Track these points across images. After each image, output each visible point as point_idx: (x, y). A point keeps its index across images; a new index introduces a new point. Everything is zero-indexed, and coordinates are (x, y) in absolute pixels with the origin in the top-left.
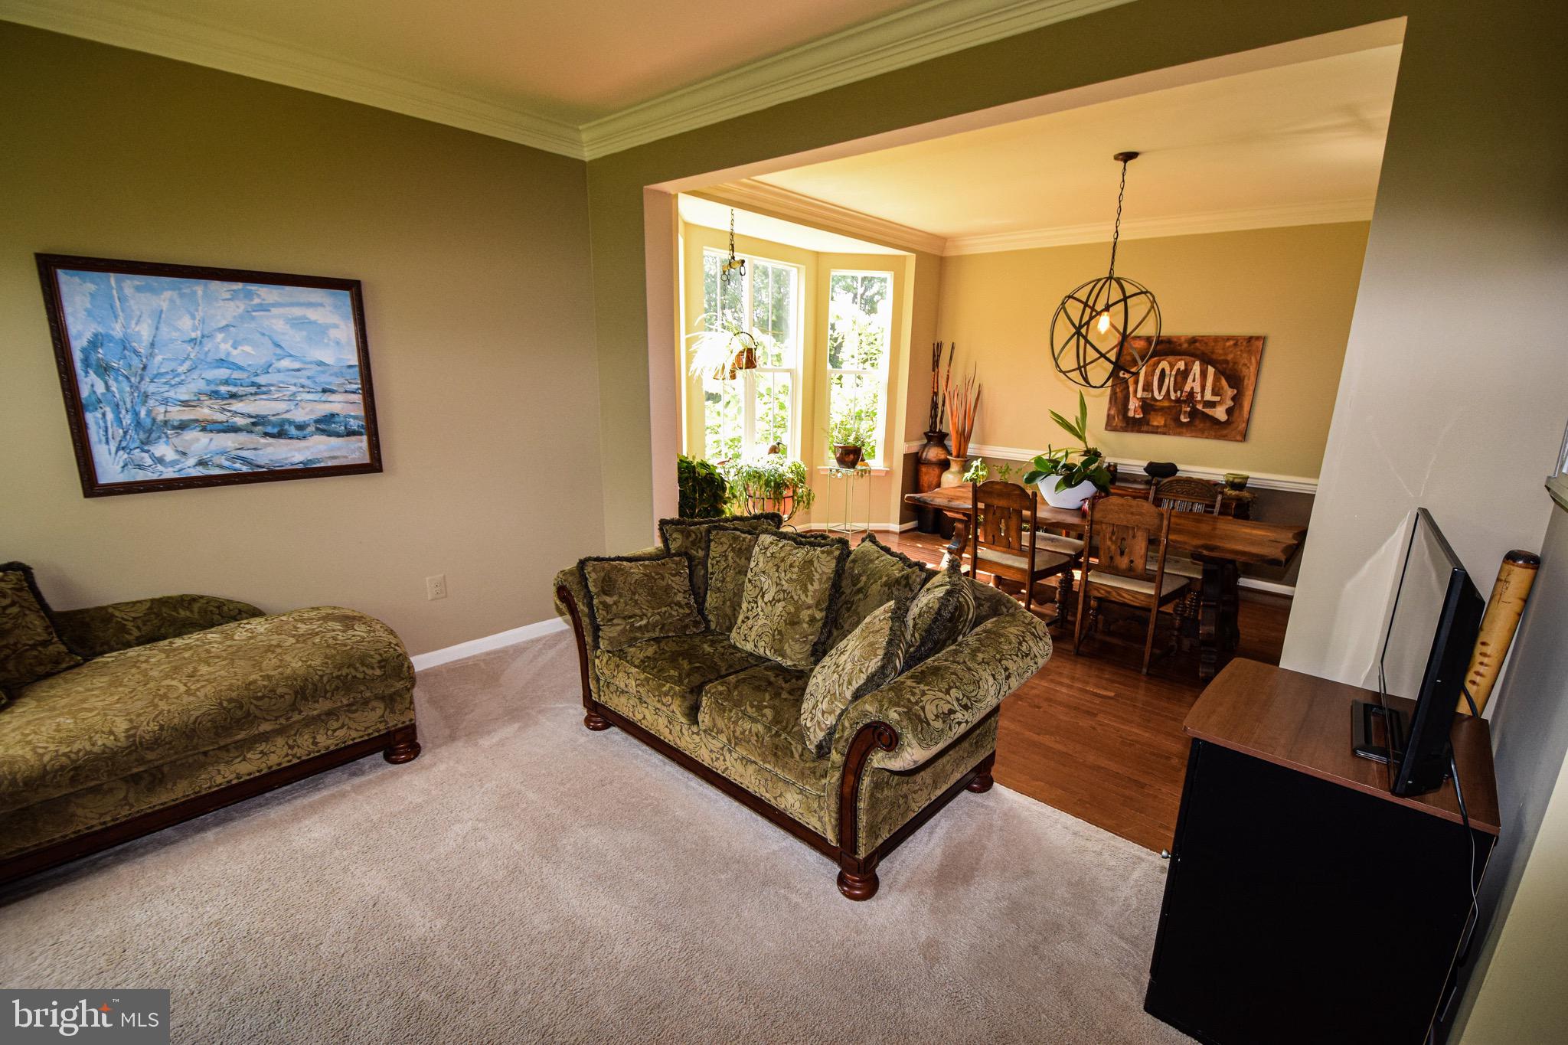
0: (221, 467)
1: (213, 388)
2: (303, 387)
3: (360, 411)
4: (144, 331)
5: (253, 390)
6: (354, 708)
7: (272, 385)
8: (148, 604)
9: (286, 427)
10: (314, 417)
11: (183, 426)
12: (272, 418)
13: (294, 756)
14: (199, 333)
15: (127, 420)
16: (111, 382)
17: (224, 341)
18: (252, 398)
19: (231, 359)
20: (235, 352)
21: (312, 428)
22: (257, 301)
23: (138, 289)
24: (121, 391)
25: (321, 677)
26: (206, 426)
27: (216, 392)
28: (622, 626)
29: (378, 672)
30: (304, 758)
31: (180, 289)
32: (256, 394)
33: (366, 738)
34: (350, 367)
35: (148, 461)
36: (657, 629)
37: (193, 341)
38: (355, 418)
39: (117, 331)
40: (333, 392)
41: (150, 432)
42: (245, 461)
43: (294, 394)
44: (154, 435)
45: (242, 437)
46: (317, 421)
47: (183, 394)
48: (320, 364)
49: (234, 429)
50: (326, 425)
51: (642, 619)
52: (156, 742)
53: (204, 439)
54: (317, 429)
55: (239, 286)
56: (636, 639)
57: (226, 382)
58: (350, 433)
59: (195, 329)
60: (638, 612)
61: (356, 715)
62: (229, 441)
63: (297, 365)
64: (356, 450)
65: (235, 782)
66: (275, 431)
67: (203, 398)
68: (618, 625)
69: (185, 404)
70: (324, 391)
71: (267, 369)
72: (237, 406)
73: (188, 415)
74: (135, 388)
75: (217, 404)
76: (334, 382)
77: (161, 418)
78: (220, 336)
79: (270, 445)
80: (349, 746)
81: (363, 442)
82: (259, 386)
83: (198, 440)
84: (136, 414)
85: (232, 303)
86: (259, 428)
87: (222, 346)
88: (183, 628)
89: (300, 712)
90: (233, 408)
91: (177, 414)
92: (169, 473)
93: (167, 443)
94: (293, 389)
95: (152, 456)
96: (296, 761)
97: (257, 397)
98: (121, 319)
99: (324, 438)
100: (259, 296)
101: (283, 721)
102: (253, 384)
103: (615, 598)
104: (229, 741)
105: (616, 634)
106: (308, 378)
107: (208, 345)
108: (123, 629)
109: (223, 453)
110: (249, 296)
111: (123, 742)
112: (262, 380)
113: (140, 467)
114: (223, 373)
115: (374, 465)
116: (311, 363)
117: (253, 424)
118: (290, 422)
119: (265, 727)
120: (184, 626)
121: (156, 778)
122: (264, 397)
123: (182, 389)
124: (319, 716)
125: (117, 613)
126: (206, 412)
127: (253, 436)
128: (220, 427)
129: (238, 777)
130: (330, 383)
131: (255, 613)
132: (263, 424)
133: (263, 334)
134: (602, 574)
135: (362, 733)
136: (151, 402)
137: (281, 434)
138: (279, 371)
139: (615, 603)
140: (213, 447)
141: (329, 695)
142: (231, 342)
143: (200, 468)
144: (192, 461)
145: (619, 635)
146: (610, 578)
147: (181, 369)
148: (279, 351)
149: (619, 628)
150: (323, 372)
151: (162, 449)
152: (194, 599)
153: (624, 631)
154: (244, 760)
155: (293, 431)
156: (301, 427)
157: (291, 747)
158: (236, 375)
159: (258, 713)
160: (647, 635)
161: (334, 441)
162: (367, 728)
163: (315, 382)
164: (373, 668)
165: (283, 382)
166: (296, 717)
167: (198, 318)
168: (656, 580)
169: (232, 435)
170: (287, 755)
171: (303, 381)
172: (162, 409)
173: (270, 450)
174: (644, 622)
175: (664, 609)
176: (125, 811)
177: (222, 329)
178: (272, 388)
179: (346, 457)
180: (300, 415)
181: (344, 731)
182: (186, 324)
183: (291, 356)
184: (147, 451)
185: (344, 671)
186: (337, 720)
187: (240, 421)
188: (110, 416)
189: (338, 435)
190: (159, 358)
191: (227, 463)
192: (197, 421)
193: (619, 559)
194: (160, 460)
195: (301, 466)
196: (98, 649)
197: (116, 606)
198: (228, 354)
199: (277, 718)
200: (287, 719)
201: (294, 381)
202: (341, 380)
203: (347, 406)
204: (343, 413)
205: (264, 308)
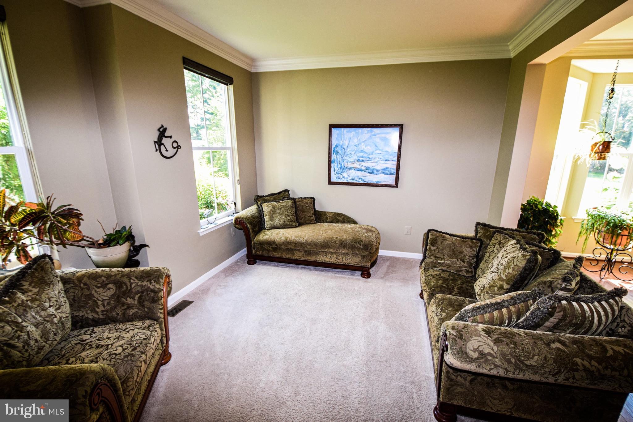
0: (357, 181)
1: (359, 158)
2: (381, 159)
3: (395, 167)
4: (346, 143)
5: (368, 159)
6: (354, 255)
7: (373, 158)
8: (333, 214)
9: (374, 171)
10: (382, 168)
11: (350, 169)
12: (371, 168)
13: (337, 261)
14: (358, 143)
15: (339, 166)
16: (338, 156)
17: (363, 145)
18: (367, 162)
19: (364, 150)
20: (365, 148)
21: (380, 172)
22: (373, 133)
23: (347, 132)
24: (339, 159)
25: (347, 242)
26: (356, 169)
27: (359, 160)
28: (433, 260)
29: (361, 247)
30: (340, 263)
31: (356, 131)
32: (368, 160)
33: (355, 265)
34: (395, 152)
35: (341, 177)
36: (446, 267)
37: (356, 145)
38: (393, 169)
39: (341, 144)
40: (388, 160)
41: (343, 169)
42: (362, 179)
43: (378, 161)
44: (344, 171)
45: (363, 173)
46: (383, 170)
47: (352, 160)
48: (387, 151)
49: (361, 170)
50: (385, 171)
51: (442, 260)
52: (310, 244)
53: (354, 172)
54: (382, 172)
55: (369, 129)
56: (435, 267)
57: (362, 157)
58: (391, 174)
59: (357, 142)
60: (442, 257)
61: (354, 257)
62: (359, 174)
63: (380, 152)
64: (391, 180)
65: (324, 262)
66: (371, 172)
67: (356, 161)
68: (432, 259)
69: (352, 163)
70: (386, 160)
71: (372, 153)
72: (363, 164)
73: (352, 165)
74: (342, 158)
75: (359, 163)
76: (390, 157)
77: (346, 166)
78: (363, 144)
79: (369, 176)
80: (351, 265)
81: (394, 177)
82: (369, 158)
83: (353, 173)
84: (341, 165)
85: (367, 134)
86: (367, 171)
87: (363, 147)
88: (338, 221)
89: (340, 250)
90: (362, 164)
91: (350, 165)
92: (345, 181)
93: (346, 173)
94: (378, 159)
95: (342, 176)
96: (337, 263)
97: (368, 161)
98: (342, 140)
99: (383, 175)
100: (374, 131)
101: (335, 250)
102: (368, 158)
103: (435, 248)
104: (324, 251)
105: (429, 262)
106: (383, 156)
107: (360, 146)
108: (327, 218)
109: (358, 177)
110: (372, 131)
111: (304, 242)
112: (370, 156)
113: (339, 178)
114: (362, 154)
115: (396, 185)
116: (384, 151)
117: (366, 169)
118: (375, 169)
119: (331, 250)
120: (339, 221)
121: (309, 253)
122: (370, 161)
123: (352, 158)
124: (345, 253)
125: (327, 214)
126: (356, 165)
127: (365, 173)
128: (358, 169)
129: (325, 261)
130: (388, 158)
131: (355, 222)
132: (368, 169)
133: (373, 143)
134: (434, 237)
135: (354, 263)
136: (345, 162)
137: (372, 173)
138: (375, 154)
139: (434, 250)
140: (356, 175)
141: (347, 248)
142: (365, 145)
143: (352, 180)
144: (350, 178)
145: (430, 263)
146: (436, 239)
147: (352, 153)
148: (376, 148)
149: (431, 260)
150: (387, 154)
151: (345, 174)
152: (343, 215)
153: (432, 262)
154: (326, 257)
155: (375, 172)
156: (378, 171)
157: (337, 259)
158: (365, 155)
159: (331, 246)
160: (440, 268)
161: (386, 176)
162: (356, 262)
163: (384, 157)
164: (360, 245)
165: (376, 157)
166: (339, 251)
167: (359, 139)
168: (457, 246)
169: (361, 172)
170: (336, 260)
171: (381, 157)
172: (346, 164)
173: (369, 177)
174: (442, 261)
175: (453, 260)
176: (303, 258)
177: (364, 142)
178: (373, 159)
179: (388, 182)
180: (378, 168)
181: (350, 260)
182: (356, 141)
183: (379, 149)
184: (342, 175)
185: (353, 243)
186: (349, 256)
187: (363, 168)
188: (336, 165)
189: (387, 174)
190: (348, 150)
191: (358, 180)
192: (353, 167)
193: (446, 233)
194: (344, 177)
195: (375, 183)
196: (321, 221)
197: (328, 212)
198: (364, 149)
199: (334, 249)
200: (337, 251)
201: (378, 157)
202: (391, 157)
203: (392, 166)
204: (390, 167)
205: (375, 135)
